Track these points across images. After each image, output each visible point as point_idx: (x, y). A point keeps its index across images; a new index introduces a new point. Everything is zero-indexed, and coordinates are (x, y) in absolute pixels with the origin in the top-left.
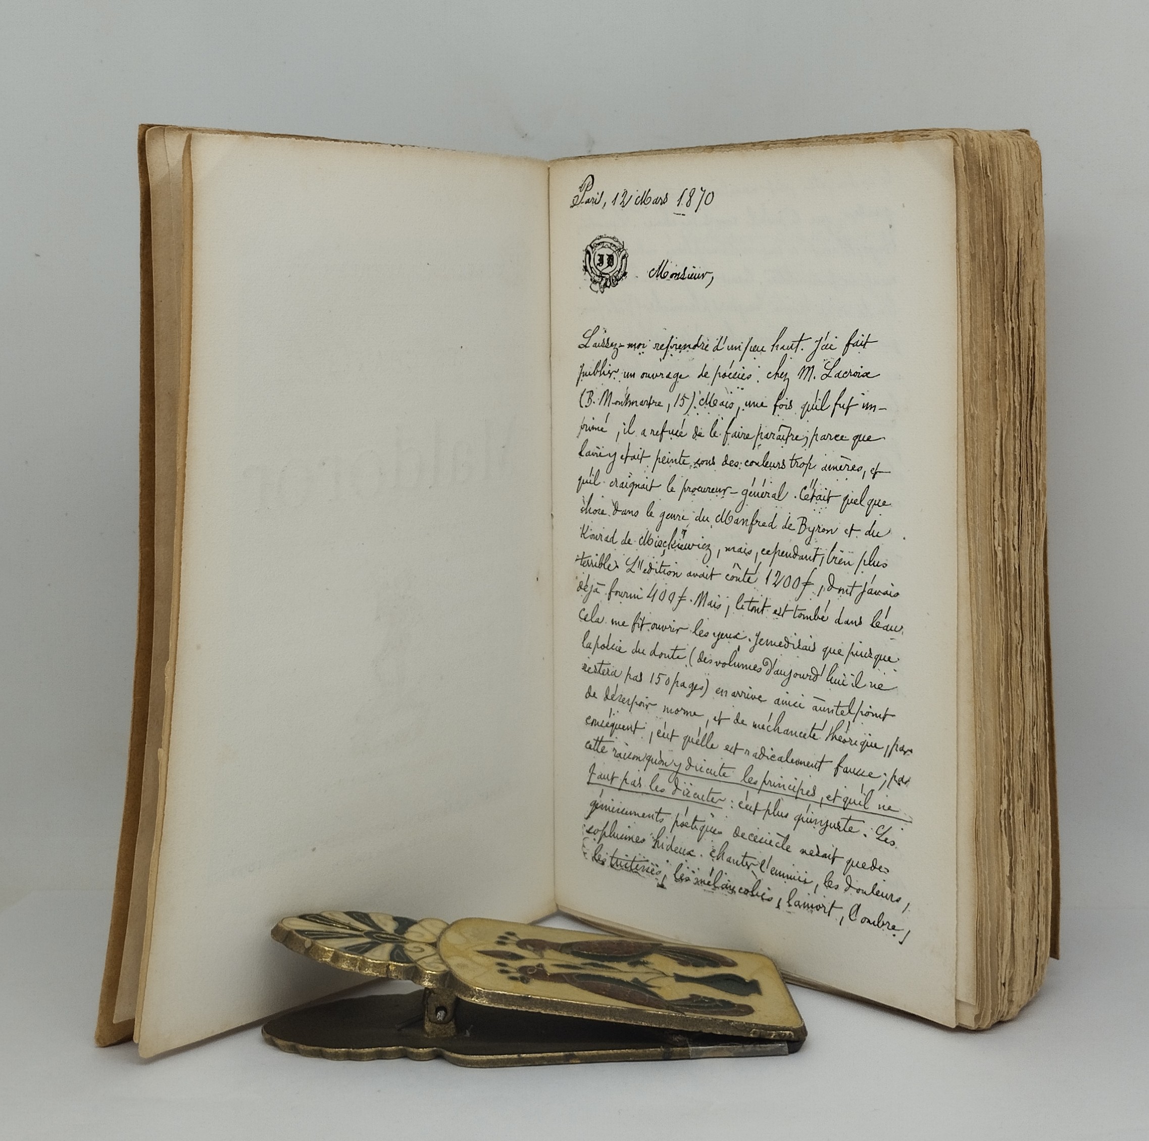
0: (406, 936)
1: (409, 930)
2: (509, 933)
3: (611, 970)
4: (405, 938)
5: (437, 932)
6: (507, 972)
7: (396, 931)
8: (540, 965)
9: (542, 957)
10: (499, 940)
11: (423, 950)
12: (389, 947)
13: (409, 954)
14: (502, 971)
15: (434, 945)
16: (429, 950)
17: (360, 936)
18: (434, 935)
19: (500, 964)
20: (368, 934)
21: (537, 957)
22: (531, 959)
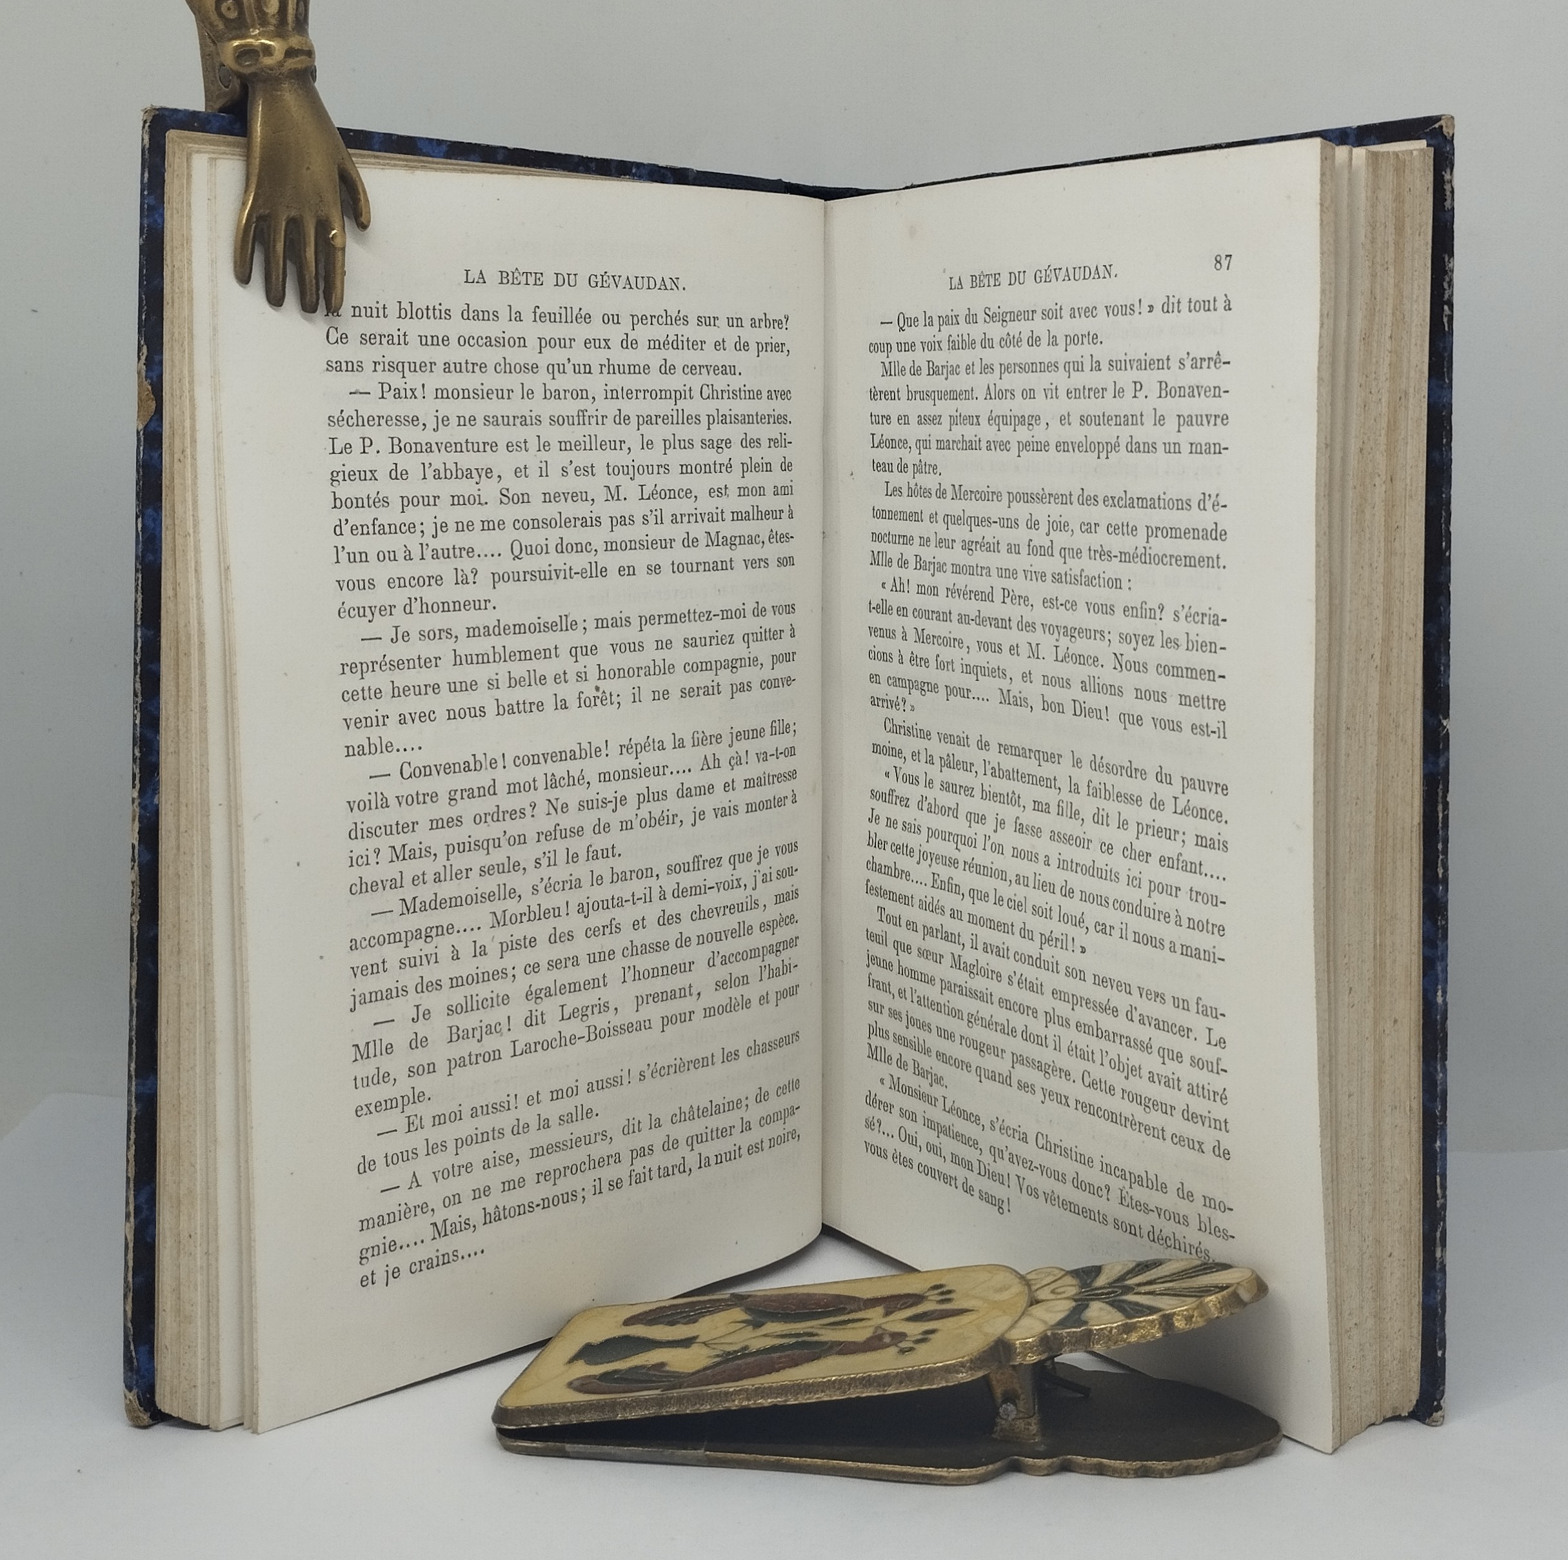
0: (1074, 1304)
1: (1067, 1313)
2: (911, 1349)
3: (784, 1333)
4: (1076, 1300)
5: (1026, 1322)
6: (942, 1293)
7: (1087, 1306)
8: (887, 1314)
9: (879, 1327)
10: (930, 1336)
11: (1053, 1292)
12: (1101, 1281)
13: (1074, 1282)
14: (950, 1292)
15: (1034, 1302)
16: (1041, 1295)
17: (1139, 1285)
18: (1030, 1315)
19: (949, 1300)
20: (1128, 1290)
21: (883, 1326)
22: (897, 1322)
